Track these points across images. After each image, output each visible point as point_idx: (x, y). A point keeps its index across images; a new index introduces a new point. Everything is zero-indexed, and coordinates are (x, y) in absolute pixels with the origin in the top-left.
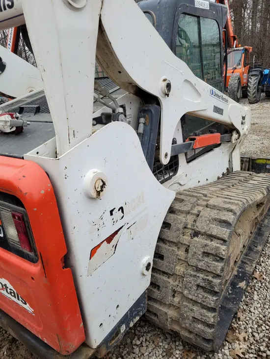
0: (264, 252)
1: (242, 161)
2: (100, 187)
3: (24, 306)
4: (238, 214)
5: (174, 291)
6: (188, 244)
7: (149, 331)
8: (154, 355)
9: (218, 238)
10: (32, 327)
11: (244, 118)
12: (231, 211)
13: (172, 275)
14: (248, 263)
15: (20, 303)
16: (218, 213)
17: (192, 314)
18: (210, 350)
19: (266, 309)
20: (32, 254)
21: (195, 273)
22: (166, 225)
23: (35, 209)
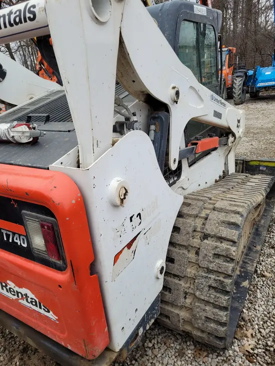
0: (263, 252)
1: (236, 163)
2: (123, 195)
3: (46, 314)
4: (245, 216)
5: (186, 293)
6: (198, 247)
7: (159, 333)
8: (167, 356)
9: (228, 240)
10: (55, 335)
11: (239, 121)
12: (238, 213)
13: (183, 277)
14: (249, 262)
15: (42, 311)
16: (226, 216)
17: (205, 314)
18: (222, 347)
19: (269, 307)
20: (60, 263)
21: (206, 275)
22: (176, 229)
23: (67, 219)
